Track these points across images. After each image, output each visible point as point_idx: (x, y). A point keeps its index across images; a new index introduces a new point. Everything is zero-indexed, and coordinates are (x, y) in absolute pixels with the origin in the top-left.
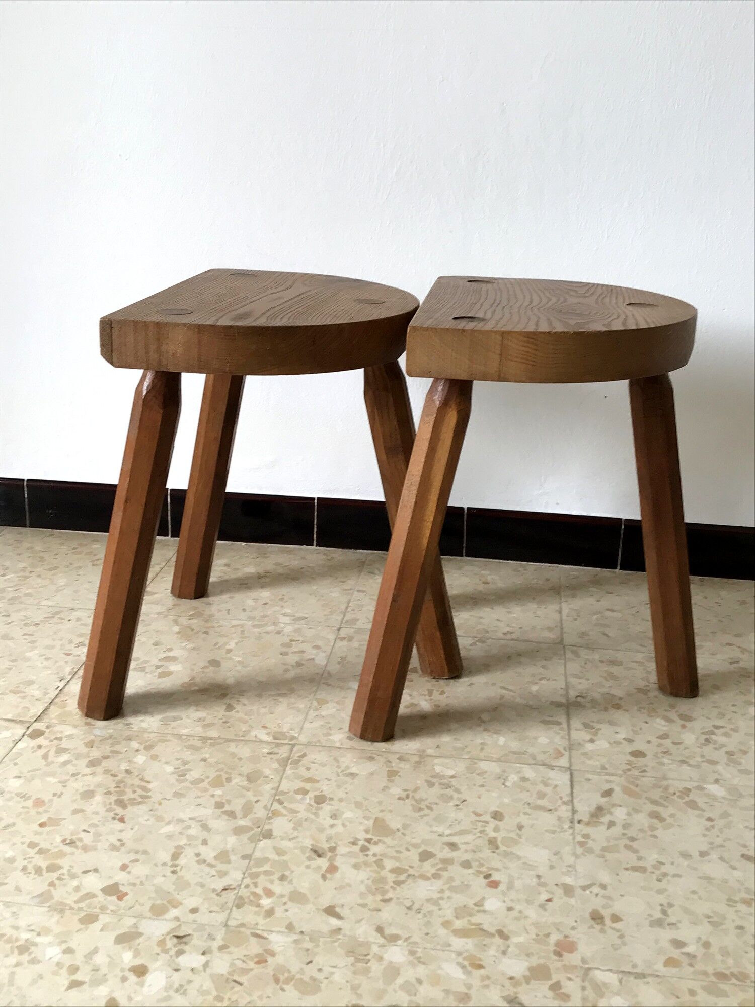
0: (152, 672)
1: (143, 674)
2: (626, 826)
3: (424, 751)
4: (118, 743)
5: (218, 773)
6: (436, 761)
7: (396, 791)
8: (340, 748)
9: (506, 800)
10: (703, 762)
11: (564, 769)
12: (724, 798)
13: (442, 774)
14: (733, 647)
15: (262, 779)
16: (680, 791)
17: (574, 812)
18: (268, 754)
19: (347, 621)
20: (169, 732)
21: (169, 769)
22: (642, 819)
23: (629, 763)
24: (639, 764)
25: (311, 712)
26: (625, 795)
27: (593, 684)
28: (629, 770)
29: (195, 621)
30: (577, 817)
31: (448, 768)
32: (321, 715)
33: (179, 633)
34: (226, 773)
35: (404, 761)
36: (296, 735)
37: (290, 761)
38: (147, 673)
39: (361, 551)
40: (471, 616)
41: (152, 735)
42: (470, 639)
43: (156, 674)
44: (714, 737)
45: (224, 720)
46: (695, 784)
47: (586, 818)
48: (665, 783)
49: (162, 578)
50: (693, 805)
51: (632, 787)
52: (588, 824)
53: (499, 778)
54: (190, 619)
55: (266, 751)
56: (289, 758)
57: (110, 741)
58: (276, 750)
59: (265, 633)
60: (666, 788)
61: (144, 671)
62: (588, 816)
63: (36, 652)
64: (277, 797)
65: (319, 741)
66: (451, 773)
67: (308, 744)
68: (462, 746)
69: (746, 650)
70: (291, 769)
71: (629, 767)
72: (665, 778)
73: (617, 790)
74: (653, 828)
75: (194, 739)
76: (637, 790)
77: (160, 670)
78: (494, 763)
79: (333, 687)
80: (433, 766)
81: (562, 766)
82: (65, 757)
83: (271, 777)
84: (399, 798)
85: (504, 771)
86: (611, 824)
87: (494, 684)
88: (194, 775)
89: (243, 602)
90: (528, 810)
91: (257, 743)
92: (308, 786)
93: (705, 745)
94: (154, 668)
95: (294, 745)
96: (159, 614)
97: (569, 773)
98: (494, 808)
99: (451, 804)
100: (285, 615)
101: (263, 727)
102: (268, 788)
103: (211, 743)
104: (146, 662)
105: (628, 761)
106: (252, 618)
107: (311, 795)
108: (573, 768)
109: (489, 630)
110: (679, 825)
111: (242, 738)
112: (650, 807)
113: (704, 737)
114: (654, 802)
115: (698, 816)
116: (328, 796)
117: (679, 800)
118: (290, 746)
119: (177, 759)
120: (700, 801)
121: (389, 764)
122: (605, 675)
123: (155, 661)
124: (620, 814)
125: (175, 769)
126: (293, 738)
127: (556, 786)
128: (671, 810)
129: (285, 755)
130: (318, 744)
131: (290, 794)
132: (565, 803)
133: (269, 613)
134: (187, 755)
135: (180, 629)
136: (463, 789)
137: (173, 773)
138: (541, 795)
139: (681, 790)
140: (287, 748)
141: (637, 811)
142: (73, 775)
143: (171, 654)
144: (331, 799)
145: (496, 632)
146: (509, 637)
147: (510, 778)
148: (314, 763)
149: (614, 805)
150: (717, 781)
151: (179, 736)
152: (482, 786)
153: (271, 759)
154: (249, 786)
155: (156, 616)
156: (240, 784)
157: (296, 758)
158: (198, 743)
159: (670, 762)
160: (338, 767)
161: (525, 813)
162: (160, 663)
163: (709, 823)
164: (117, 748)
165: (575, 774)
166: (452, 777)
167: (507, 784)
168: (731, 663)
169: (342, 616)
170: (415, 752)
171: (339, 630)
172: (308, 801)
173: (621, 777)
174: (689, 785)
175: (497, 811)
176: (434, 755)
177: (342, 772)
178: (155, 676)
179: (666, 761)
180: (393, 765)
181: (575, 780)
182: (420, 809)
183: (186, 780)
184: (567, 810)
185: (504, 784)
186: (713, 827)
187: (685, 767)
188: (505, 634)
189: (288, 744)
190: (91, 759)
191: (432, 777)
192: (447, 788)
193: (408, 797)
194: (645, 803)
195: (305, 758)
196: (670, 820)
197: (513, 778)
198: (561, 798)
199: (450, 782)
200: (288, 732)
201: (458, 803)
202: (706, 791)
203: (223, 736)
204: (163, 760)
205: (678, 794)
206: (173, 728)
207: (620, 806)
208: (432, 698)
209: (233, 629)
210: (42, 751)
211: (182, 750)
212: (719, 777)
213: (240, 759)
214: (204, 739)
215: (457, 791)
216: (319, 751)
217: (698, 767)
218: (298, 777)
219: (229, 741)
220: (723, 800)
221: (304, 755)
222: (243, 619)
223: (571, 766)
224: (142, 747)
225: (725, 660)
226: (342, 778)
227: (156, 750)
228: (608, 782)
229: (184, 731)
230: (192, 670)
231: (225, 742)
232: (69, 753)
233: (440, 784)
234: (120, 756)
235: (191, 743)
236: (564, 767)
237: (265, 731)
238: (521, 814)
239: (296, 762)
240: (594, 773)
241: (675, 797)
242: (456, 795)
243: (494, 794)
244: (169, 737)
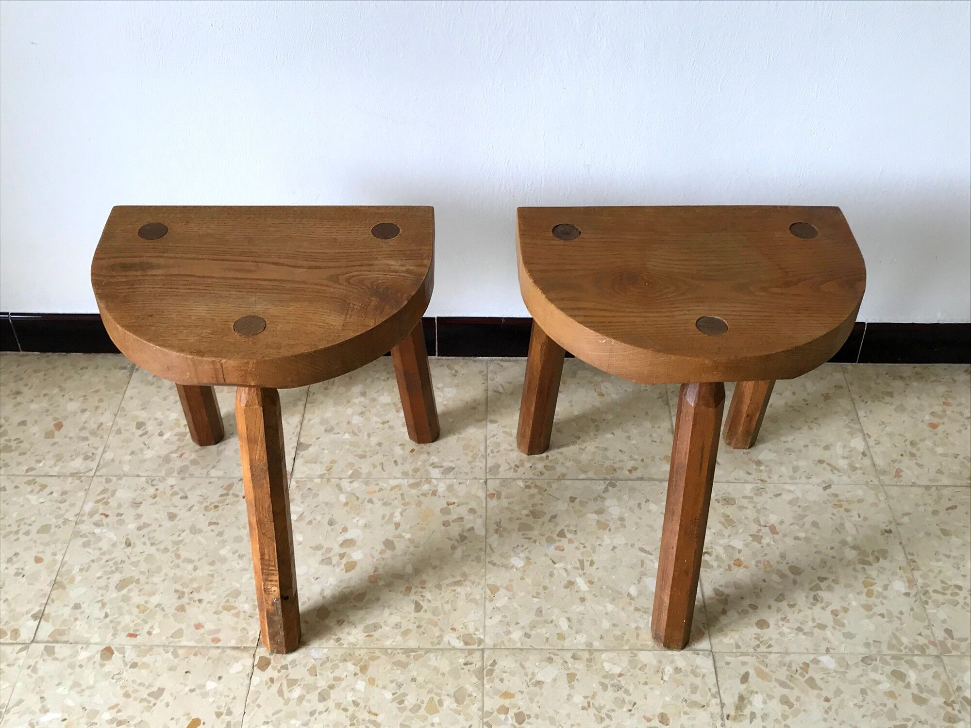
0: (339, 564)
1: (332, 566)
2: (765, 717)
3: (591, 645)
4: (336, 666)
5: (430, 696)
6: (604, 656)
7: (578, 699)
8: (522, 649)
9: (668, 699)
10: (814, 627)
11: (707, 652)
12: (835, 671)
13: (611, 672)
14: (824, 465)
15: (467, 698)
16: (801, 668)
17: (722, 705)
18: (464, 664)
19: (491, 470)
20: (375, 646)
21: (388, 695)
22: (776, 708)
23: (758, 637)
24: (765, 638)
25: (487, 603)
26: (759, 679)
27: (714, 534)
28: (758, 646)
29: (356, 484)
30: (726, 713)
31: (614, 664)
32: (497, 607)
33: (346, 504)
34: (436, 694)
35: (578, 659)
36: (482, 637)
37: (485, 671)
38: (334, 566)
39: (480, 357)
40: (597, 447)
41: (363, 652)
42: (601, 482)
43: (342, 566)
44: (820, 593)
45: (417, 624)
46: (812, 657)
47: (733, 714)
48: (788, 659)
49: (310, 420)
50: (812, 683)
51: (763, 668)
52: (735, 719)
53: (658, 671)
54: (351, 482)
55: (462, 661)
56: (482, 669)
57: (329, 665)
58: (469, 659)
59: (422, 495)
60: (790, 666)
61: (330, 563)
62: (733, 708)
63: (228, 548)
64: (485, 720)
65: (503, 642)
66: (617, 670)
67: (495, 648)
68: (620, 633)
69: (836, 469)
70: (488, 682)
71: (758, 642)
72: (787, 653)
73: (752, 673)
74: (785, 717)
75: (399, 653)
76: (767, 670)
77: (344, 561)
78: (650, 653)
79: (499, 566)
80: (602, 662)
81: (706, 649)
82: (297, 692)
83: (474, 695)
84: (583, 708)
85: (660, 662)
86: (753, 716)
87: (632, 545)
88: (410, 701)
89: (392, 450)
90: (686, 709)
91: (453, 652)
92: (507, 702)
93: (814, 605)
94: (338, 558)
95: (483, 650)
96: (321, 476)
97: (711, 657)
98: (659, 710)
99: (625, 709)
100: (434, 466)
101: (452, 629)
102: (474, 708)
103: (414, 656)
104: (329, 550)
105: (755, 634)
106: (405, 474)
107: (511, 713)
108: (714, 650)
109: (616, 466)
110: (804, 710)
111: (438, 647)
112: (779, 691)
113: (813, 593)
114: (783, 684)
115: (819, 696)
116: (526, 713)
117: (800, 678)
118: (480, 652)
119: (392, 682)
120: (817, 677)
121: (566, 664)
122: (723, 520)
123: (337, 549)
124: (757, 703)
125: (393, 694)
126: (481, 641)
127: (704, 676)
128: (796, 692)
129: (479, 664)
130: (503, 647)
131: (494, 715)
132: (714, 696)
133: (419, 463)
134: (399, 675)
135: (347, 498)
136: (631, 688)
137: (393, 700)
138: (694, 689)
139: (801, 665)
140: (477, 655)
141: (770, 697)
142: (312, 714)
143: (348, 536)
144: (529, 716)
145: (621, 468)
146: (635, 475)
147: (666, 670)
148: (505, 672)
149: (752, 692)
150: (828, 650)
151: (385, 651)
152: (646, 683)
153: (469, 671)
154: (459, 708)
155: (318, 481)
156: (451, 707)
157: (489, 667)
158: (402, 658)
159: (789, 630)
160: (526, 674)
161: (686, 713)
162: (342, 551)
163: (827, 704)
164: (337, 673)
165: (717, 657)
166: (620, 675)
167: (666, 678)
168: (825, 488)
169: (484, 462)
170: (584, 647)
171: (486, 482)
172: (510, 721)
173: (753, 656)
174: (807, 658)
175: (662, 713)
176: (601, 648)
177: (531, 680)
178: (342, 570)
179: (786, 630)
180: (570, 665)
181: (719, 664)
182: (602, 719)
183: (405, 709)
184: (717, 704)
185: (662, 679)
186: (830, 708)
187: (802, 636)
188: (630, 471)
189: (478, 649)
190: (319, 690)
191: (605, 677)
192: (618, 690)
193: (589, 703)
194: (775, 687)
195: (496, 667)
196: (797, 705)
197: (669, 669)
198: (710, 689)
199: (619, 681)
200: (475, 634)
201: (630, 708)
202: (821, 665)
203: (422, 646)
204: (380, 685)
205: (799, 671)
206: (377, 640)
207: (757, 693)
208: (585, 571)
209: (393, 492)
210: (275, 688)
211: (392, 669)
212: (828, 645)
213: (443, 674)
214: (407, 651)
215: (627, 692)
216: (506, 656)
217: (811, 634)
218: (496, 692)
219: (428, 652)
220: (834, 674)
221: (494, 663)
222: (398, 476)
223: (712, 647)
224: (358, 671)
225: (819, 485)
226: (532, 688)
227: (372, 672)
228: (744, 663)
229: (388, 643)
230: (373, 557)
231: (425, 654)
232: (299, 685)
233: (613, 686)
234: (343, 684)
235: (396, 658)
236: (707, 650)
237: (454, 635)
238: (682, 714)
239: (491, 672)
240: (731, 654)
241: (797, 676)
242: (627, 698)
243: (657, 693)
244: (377, 653)
